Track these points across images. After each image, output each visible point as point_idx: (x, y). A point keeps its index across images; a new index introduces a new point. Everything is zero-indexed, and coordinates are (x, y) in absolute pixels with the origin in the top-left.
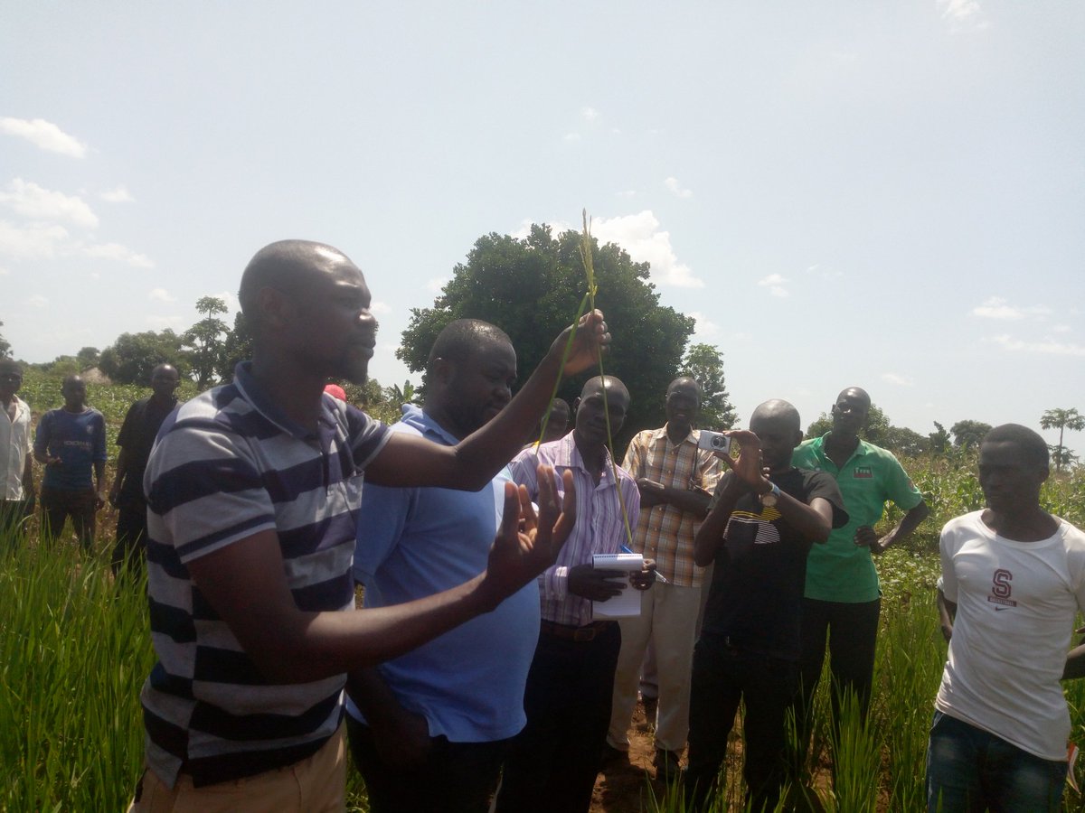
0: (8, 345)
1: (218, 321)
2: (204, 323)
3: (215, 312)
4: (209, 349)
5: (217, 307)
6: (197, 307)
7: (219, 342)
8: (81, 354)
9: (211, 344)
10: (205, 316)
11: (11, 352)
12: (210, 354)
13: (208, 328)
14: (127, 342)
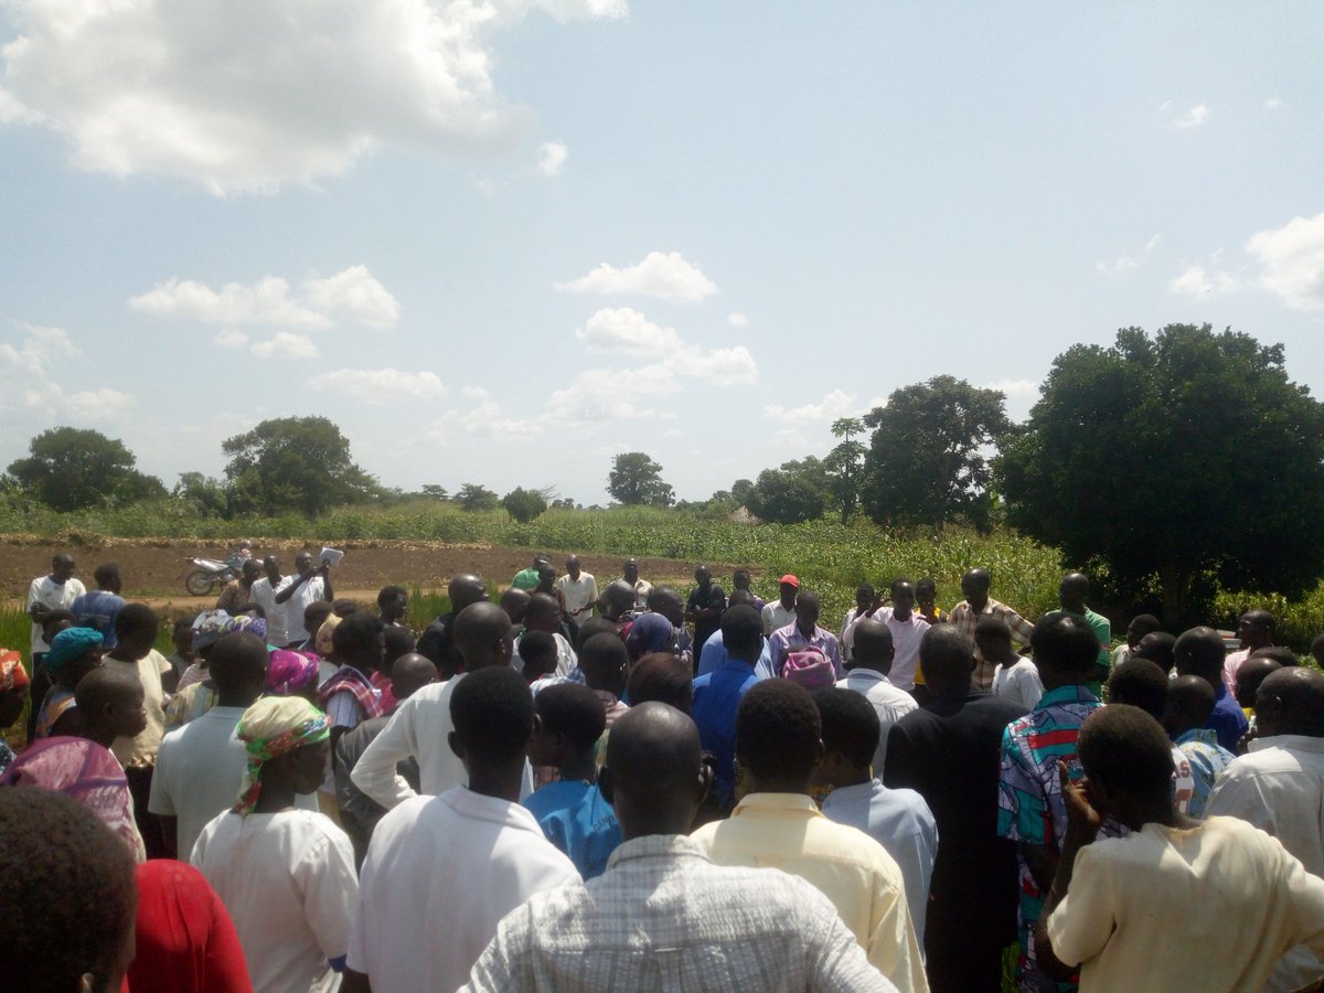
0: (670, 487)
1: (856, 442)
2: (841, 448)
3: (852, 433)
4: (850, 475)
5: (853, 428)
6: (833, 431)
7: (859, 466)
8: (735, 488)
9: (851, 468)
10: (841, 440)
11: (673, 494)
12: (852, 480)
13: (848, 450)
14: (768, 478)
